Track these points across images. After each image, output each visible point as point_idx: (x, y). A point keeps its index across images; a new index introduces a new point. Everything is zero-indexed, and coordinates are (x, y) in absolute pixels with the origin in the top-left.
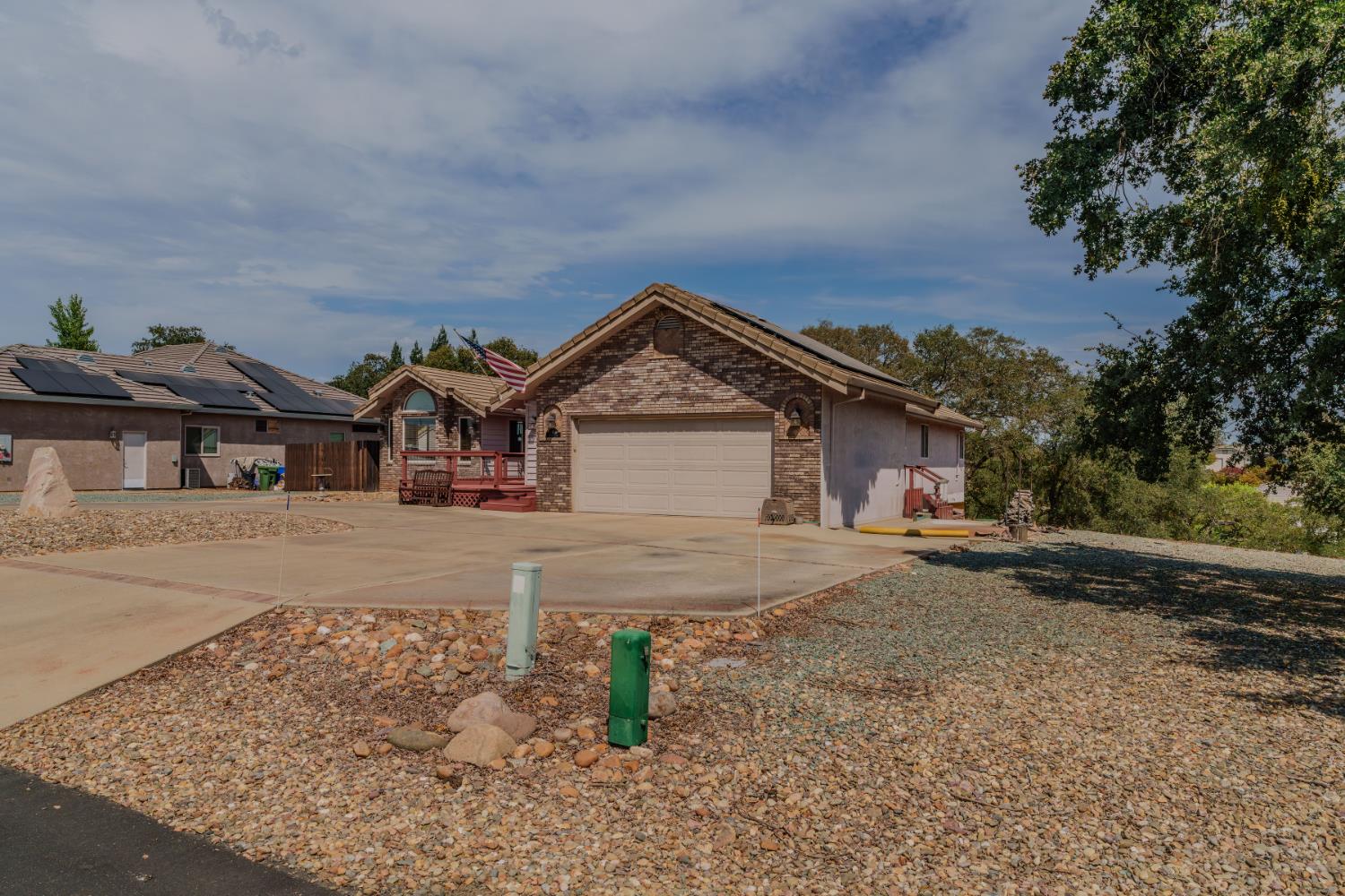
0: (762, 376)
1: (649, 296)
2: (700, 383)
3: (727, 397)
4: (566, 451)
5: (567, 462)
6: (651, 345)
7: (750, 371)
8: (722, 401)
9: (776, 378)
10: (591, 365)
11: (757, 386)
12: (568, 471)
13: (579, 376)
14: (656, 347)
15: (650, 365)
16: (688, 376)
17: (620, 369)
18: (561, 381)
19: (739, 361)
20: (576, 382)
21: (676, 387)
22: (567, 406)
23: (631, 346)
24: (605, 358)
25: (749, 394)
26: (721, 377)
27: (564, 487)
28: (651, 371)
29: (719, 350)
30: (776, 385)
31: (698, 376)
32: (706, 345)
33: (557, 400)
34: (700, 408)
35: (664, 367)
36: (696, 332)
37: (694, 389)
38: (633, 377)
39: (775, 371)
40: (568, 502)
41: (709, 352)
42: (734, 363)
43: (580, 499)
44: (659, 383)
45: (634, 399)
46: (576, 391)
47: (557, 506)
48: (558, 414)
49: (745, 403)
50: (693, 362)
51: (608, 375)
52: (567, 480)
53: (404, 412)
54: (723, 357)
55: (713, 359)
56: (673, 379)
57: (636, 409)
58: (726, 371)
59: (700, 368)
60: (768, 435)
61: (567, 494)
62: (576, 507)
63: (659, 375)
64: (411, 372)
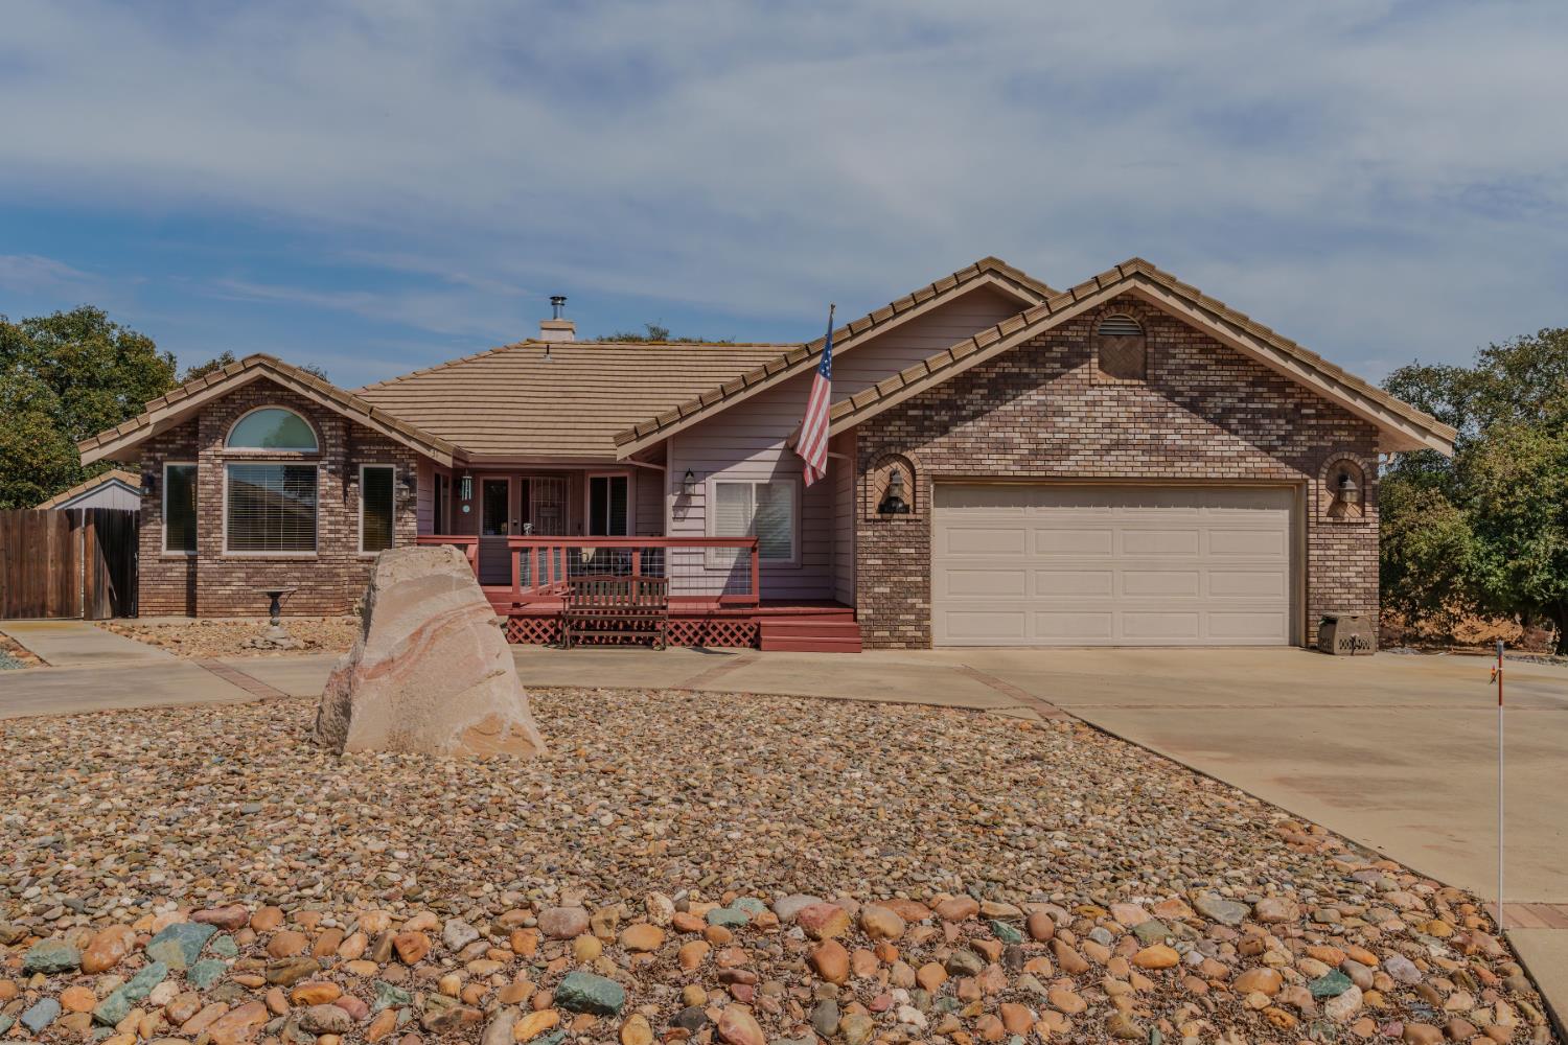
0: (1288, 423)
1: (1124, 279)
2: (1181, 429)
3: (1230, 453)
4: (923, 541)
5: (924, 557)
6: (1095, 360)
7: (1269, 414)
8: (1222, 460)
9: (1311, 427)
10: (974, 386)
11: (1279, 437)
12: (926, 574)
13: (948, 405)
14: (1101, 366)
15: (1091, 395)
16: (1162, 416)
17: (1032, 398)
18: (911, 413)
19: (1250, 398)
20: (944, 416)
21: (1143, 433)
22: (923, 458)
23: (1054, 360)
24: (1004, 376)
25: (1269, 450)
26: (1221, 421)
27: (919, 603)
28: (1094, 403)
29: (1216, 377)
30: (1310, 438)
31: (1180, 417)
32: (1193, 367)
33: (904, 446)
34: (1184, 469)
35: (1118, 399)
36: (1174, 345)
37: (1172, 438)
38: (1060, 412)
39: (1308, 417)
40: (927, 630)
41: (1200, 378)
42: (1241, 400)
43: (941, 627)
44: (1110, 426)
45: (1062, 450)
46: (944, 430)
47: (900, 639)
48: (904, 472)
49: (1260, 464)
50: (1171, 394)
51: (1009, 407)
52: (925, 591)
53: (228, 450)
54: (1222, 389)
55: (1206, 392)
56: (1134, 419)
57: (1066, 467)
58: (1229, 411)
59: (1183, 405)
60: (1283, 516)
61: (924, 615)
62: (938, 636)
63: (1109, 411)
64: (272, 370)
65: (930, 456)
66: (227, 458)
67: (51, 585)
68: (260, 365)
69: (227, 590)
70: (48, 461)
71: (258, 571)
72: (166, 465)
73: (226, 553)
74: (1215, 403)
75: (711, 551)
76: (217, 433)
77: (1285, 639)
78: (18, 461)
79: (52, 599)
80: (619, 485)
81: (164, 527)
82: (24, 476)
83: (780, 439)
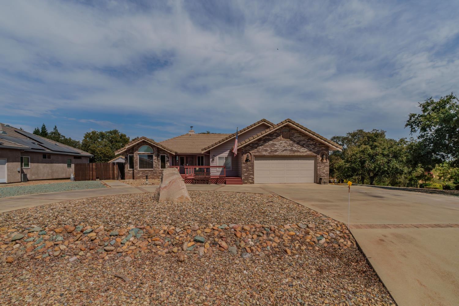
0: (314, 146)
1: (286, 122)
2: (296, 147)
3: (304, 151)
4: (253, 166)
5: (253, 168)
6: (281, 136)
7: (311, 144)
8: (303, 152)
9: (318, 147)
10: (261, 141)
11: (312, 148)
12: (253, 172)
13: (257, 144)
14: (283, 137)
15: (281, 142)
16: (293, 145)
17: (271, 142)
18: (251, 145)
19: (307, 142)
20: (256, 146)
21: (289, 148)
22: (253, 153)
23: (275, 136)
24: (266, 139)
25: (310, 150)
26: (303, 146)
27: (252, 176)
28: (281, 143)
29: (302, 138)
30: (318, 148)
31: (296, 145)
32: (298, 137)
33: (249, 151)
34: (296, 154)
35: (285, 143)
36: (295, 133)
37: (294, 149)
38: (275, 145)
39: (318, 145)
40: (253, 181)
41: (299, 139)
42: (306, 142)
43: (256, 180)
44: (284, 147)
45: (276, 151)
46: (256, 148)
47: (249, 182)
48: (249, 155)
49: (309, 153)
50: (294, 141)
51: (267, 144)
52: (253, 174)
54: (303, 140)
55: (300, 141)
56: (288, 146)
57: (277, 154)
58: (304, 144)
59: (296, 143)
60: (313, 161)
61: (253, 178)
62: (255, 182)
63: (284, 144)
64: (145, 139)
65: (254, 152)
66: (138, 154)
67: (111, 174)
68: (143, 138)
69: (139, 175)
70: (110, 155)
71: (144, 172)
72: (129, 155)
73: (139, 169)
74: (302, 143)
75: (218, 168)
76: (137, 150)
77: (313, 182)
78: (105, 155)
79: (111, 177)
80: (202, 157)
81: (129, 165)
82: (106, 157)
83: (229, 150)
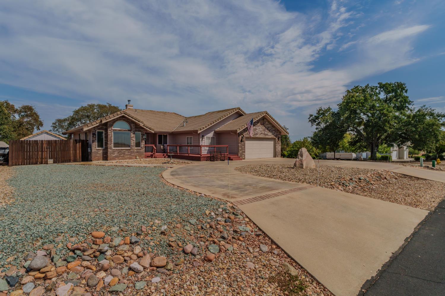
0: (275, 131)
2: (267, 132)
3: (270, 135)
4: (244, 145)
5: (245, 148)
6: (261, 123)
7: (273, 130)
11: (274, 133)
12: (245, 150)
15: (260, 127)
17: (255, 127)
19: (272, 128)
21: (263, 132)
22: (245, 135)
23: (256, 123)
26: (270, 131)
29: (269, 126)
30: (276, 133)
31: (266, 130)
32: (268, 124)
33: (243, 133)
34: (267, 137)
36: (266, 122)
37: (266, 133)
38: (257, 129)
44: (261, 131)
45: (257, 134)
46: (247, 131)
47: (243, 158)
48: (243, 136)
49: (272, 136)
50: (266, 127)
52: (244, 152)
55: (268, 127)
56: (263, 130)
57: (257, 136)
60: (273, 142)
61: (245, 155)
62: (246, 158)
63: (261, 129)
64: (126, 114)
66: (114, 130)
67: (72, 155)
68: (124, 113)
69: (114, 155)
71: (120, 152)
72: (97, 131)
73: (113, 148)
74: (270, 129)
76: (112, 125)
77: (273, 156)
79: (72, 158)
81: (97, 143)
